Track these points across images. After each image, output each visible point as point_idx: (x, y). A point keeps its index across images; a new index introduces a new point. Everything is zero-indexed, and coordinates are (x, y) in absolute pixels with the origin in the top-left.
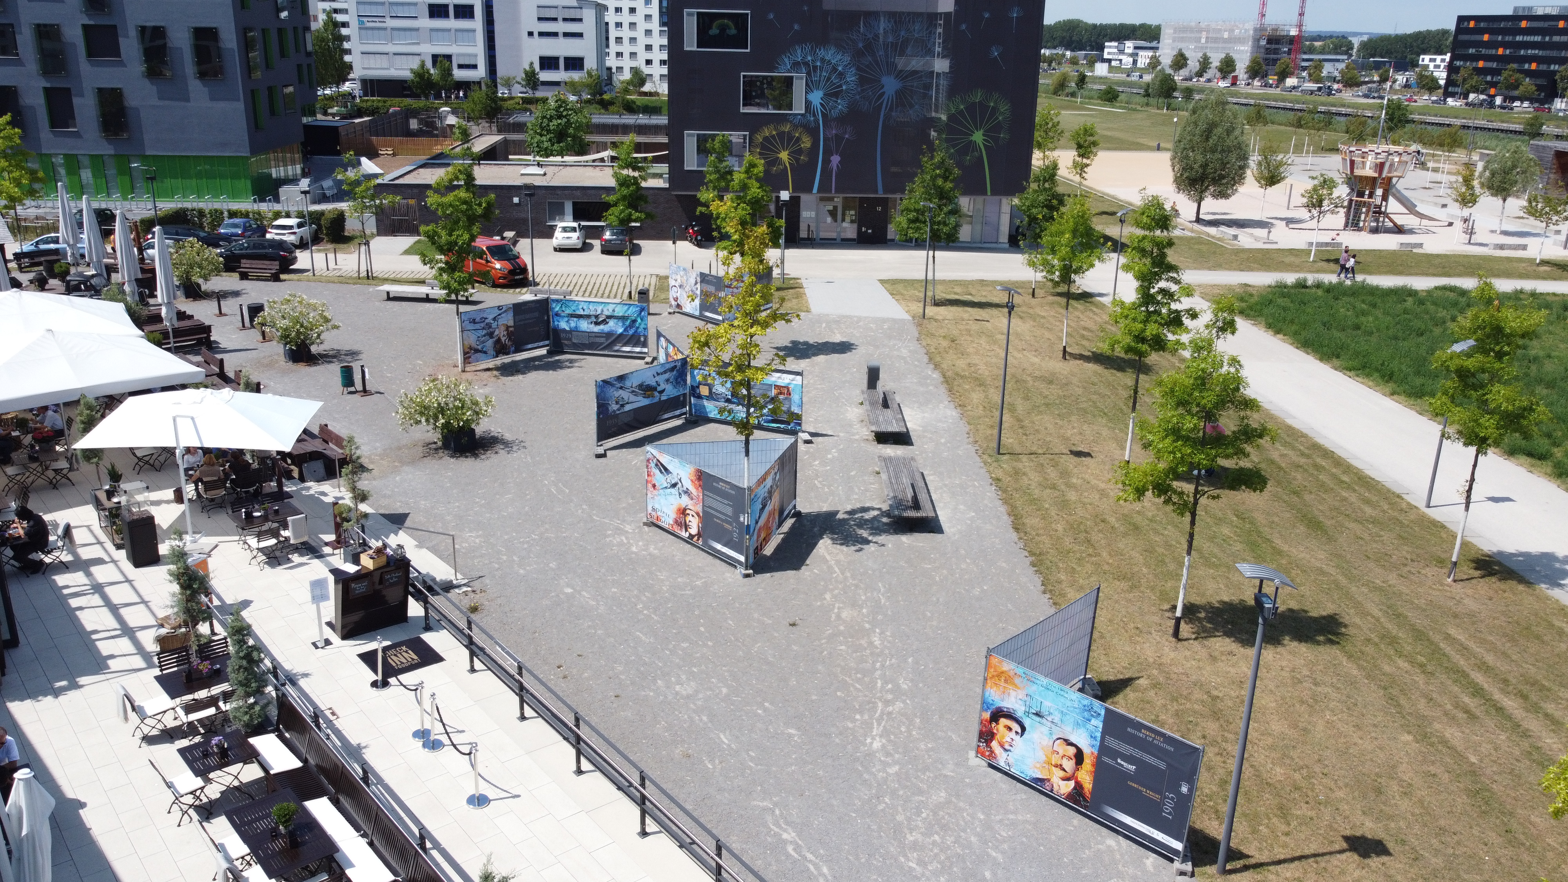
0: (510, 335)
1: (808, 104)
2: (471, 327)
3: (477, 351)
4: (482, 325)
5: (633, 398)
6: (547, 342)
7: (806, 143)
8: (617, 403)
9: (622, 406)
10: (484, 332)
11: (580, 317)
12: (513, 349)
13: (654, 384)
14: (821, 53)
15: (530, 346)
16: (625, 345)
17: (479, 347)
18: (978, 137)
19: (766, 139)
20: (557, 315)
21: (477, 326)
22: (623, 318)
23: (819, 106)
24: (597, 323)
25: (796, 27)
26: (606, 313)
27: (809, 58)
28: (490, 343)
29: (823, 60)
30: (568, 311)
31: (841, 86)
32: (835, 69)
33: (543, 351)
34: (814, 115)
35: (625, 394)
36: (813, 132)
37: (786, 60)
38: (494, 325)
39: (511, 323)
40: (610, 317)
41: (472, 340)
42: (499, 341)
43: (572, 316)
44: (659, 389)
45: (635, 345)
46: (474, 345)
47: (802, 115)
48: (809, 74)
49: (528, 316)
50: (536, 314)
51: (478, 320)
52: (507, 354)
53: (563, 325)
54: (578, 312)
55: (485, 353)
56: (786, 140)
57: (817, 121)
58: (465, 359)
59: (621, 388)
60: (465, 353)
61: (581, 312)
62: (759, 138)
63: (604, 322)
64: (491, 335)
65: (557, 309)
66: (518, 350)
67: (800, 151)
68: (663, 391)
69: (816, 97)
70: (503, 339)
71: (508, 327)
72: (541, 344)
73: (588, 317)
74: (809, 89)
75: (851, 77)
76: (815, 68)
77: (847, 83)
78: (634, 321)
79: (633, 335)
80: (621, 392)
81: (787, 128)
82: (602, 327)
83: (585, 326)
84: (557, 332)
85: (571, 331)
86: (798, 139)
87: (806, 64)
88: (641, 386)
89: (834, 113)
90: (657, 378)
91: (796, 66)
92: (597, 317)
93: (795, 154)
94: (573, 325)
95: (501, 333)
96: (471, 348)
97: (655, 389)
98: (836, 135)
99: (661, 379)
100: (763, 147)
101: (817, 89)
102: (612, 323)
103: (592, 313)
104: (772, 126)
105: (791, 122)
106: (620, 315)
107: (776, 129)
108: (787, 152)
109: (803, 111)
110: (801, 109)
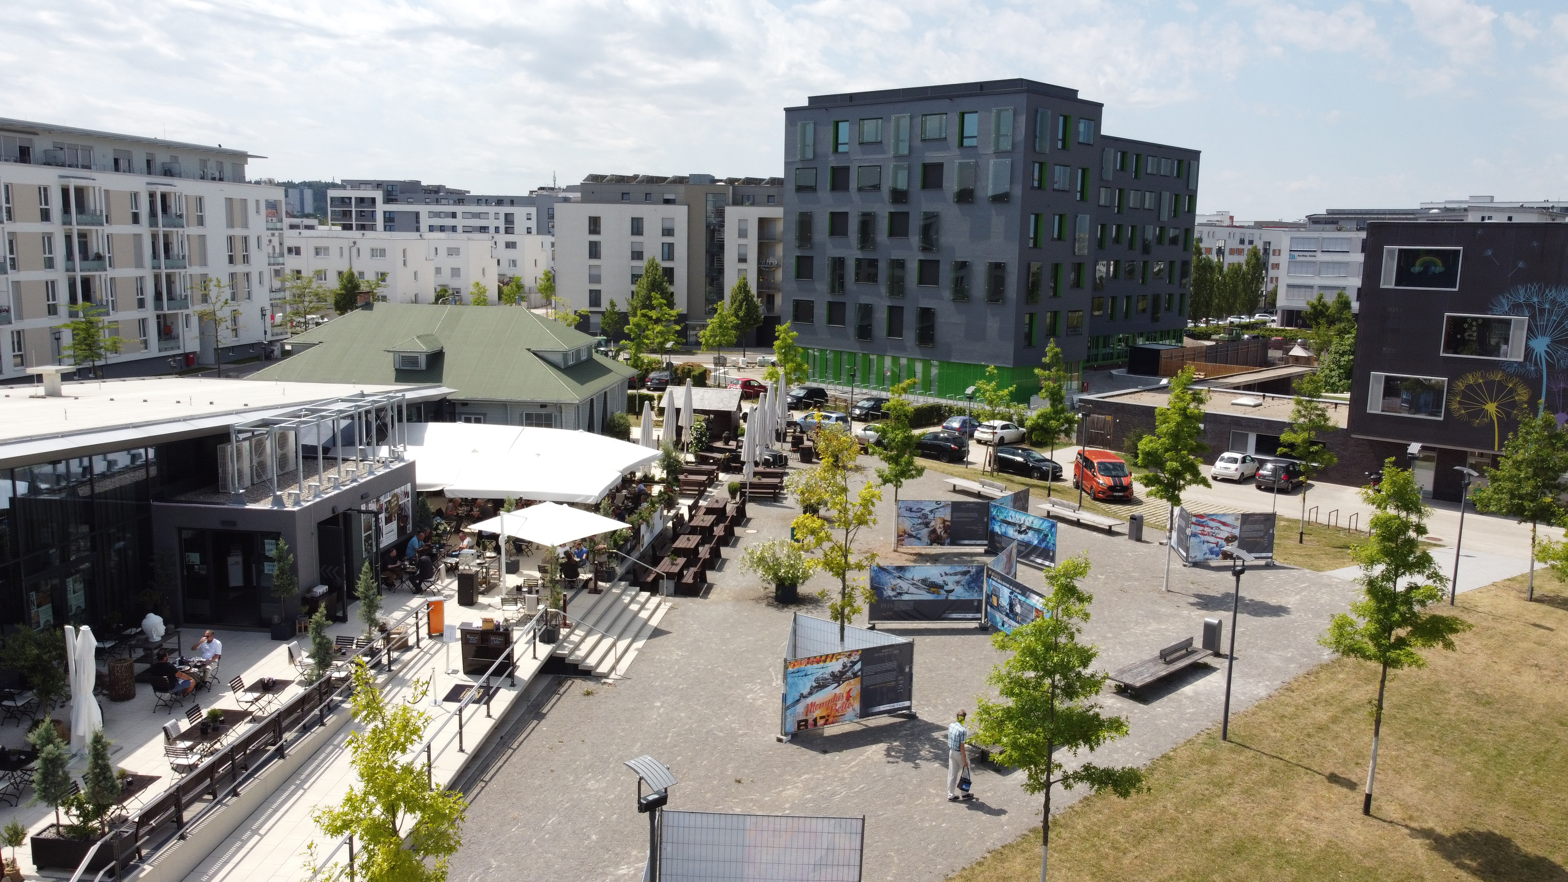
0: (946, 528)
1: (1529, 351)
2: (908, 514)
3: (910, 536)
4: (919, 514)
5: (913, 589)
6: (985, 542)
7: (1523, 395)
8: (893, 590)
9: (900, 594)
10: (920, 521)
11: (1009, 523)
12: (948, 541)
13: (941, 583)
14: (1552, 294)
16: (1038, 556)
17: (914, 533)
19: (1469, 387)
20: (994, 518)
21: (913, 515)
22: (1038, 531)
23: (1543, 354)
24: (1020, 532)
25: (1521, 264)
26: (1027, 524)
27: (1535, 300)
28: (925, 532)
29: (1553, 302)
30: (1001, 517)
33: (981, 550)
34: (1536, 364)
35: (904, 585)
36: (1534, 385)
37: (1504, 301)
38: (931, 516)
39: (948, 518)
40: (1029, 528)
41: (907, 525)
42: (934, 531)
44: (946, 588)
45: (1045, 559)
46: (908, 530)
47: (1520, 363)
48: (1532, 317)
49: (966, 515)
50: (976, 515)
51: (914, 509)
52: (943, 544)
53: (997, 529)
55: (919, 539)
56: (1497, 390)
57: (1539, 372)
58: (898, 541)
59: (900, 577)
60: (899, 536)
61: (1009, 519)
62: (1461, 385)
63: (1025, 532)
64: (927, 525)
65: (994, 513)
66: (953, 543)
67: (1513, 405)
68: (952, 591)
69: (1541, 345)
70: (939, 531)
71: (944, 521)
72: (979, 542)
73: (1014, 524)
74: (1531, 333)
76: (1542, 311)
78: (1046, 536)
79: (1044, 549)
80: (899, 581)
81: (1498, 377)
82: (1023, 536)
83: (1011, 532)
84: (993, 534)
85: (1001, 536)
86: (1512, 391)
87: (1530, 306)
88: (924, 581)
89: (1563, 365)
90: (945, 578)
91: (1516, 308)
92: (1020, 526)
93: (1507, 406)
94: (1003, 530)
95: (937, 524)
96: (905, 532)
97: (942, 587)
98: (1564, 389)
99: (951, 580)
100: (1464, 395)
101: (1543, 334)
102: (1030, 534)
103: (1017, 522)
104: (1479, 374)
105: (1504, 371)
106: (1037, 527)
107: (1482, 377)
108: (1496, 404)
109: (1521, 359)
110: (1519, 357)
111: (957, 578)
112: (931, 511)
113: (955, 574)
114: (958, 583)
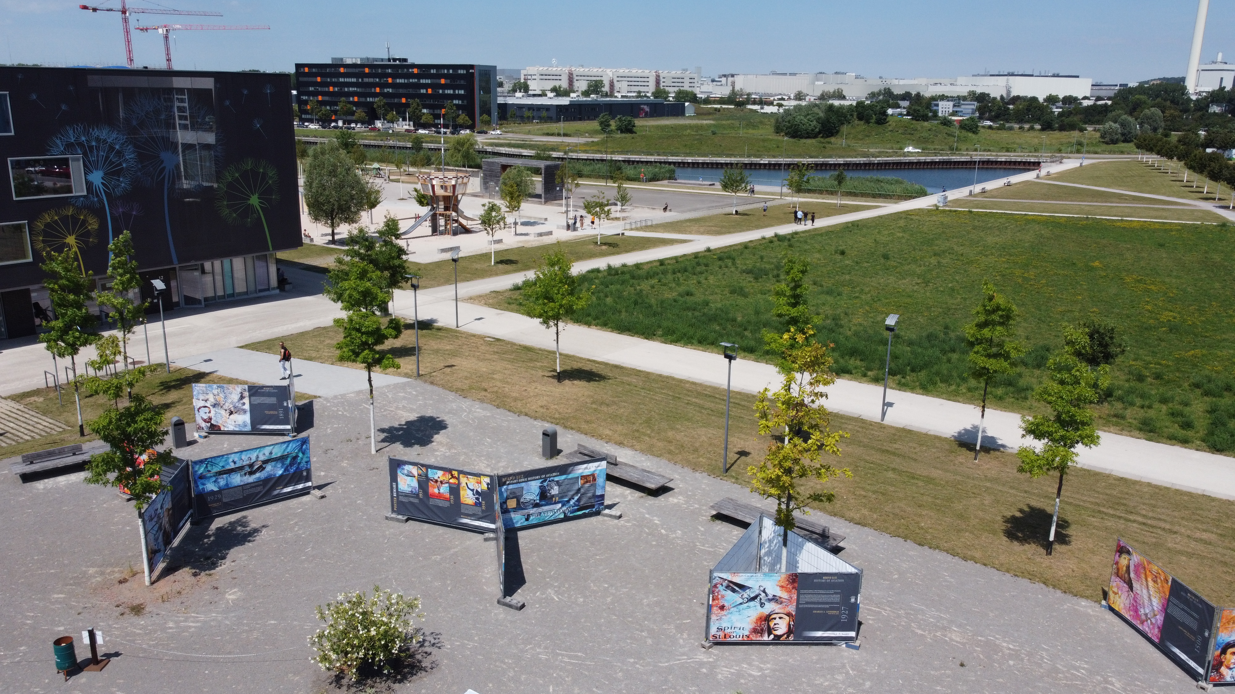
0: (170, 519)
1: (89, 185)
6: (190, 512)
7: (93, 224)
11: (230, 471)
12: (172, 534)
14: (96, 133)
15: (181, 524)
16: (286, 486)
18: (254, 200)
19: (47, 225)
20: (202, 477)
22: (282, 459)
23: (101, 186)
24: (251, 473)
25: (64, 107)
26: (262, 458)
27: (83, 139)
28: (161, 537)
29: (98, 140)
30: (215, 469)
31: (120, 164)
32: (112, 148)
34: (97, 196)
36: (99, 213)
37: (58, 142)
39: (170, 505)
40: (266, 462)
42: (165, 531)
43: (220, 473)
45: (297, 483)
47: (84, 196)
48: (85, 154)
49: (178, 490)
52: (170, 542)
53: (211, 486)
54: (228, 467)
56: (73, 224)
57: (101, 201)
61: (232, 466)
62: (40, 225)
63: (261, 468)
65: (201, 471)
67: (88, 234)
69: (97, 177)
70: (167, 527)
71: (169, 511)
72: (187, 516)
73: (241, 468)
74: (88, 170)
75: (130, 155)
76: (91, 148)
77: (126, 161)
78: (297, 456)
79: (295, 472)
81: (70, 212)
82: (258, 475)
83: (237, 480)
84: (202, 497)
85: (221, 490)
86: (84, 222)
87: (81, 145)
89: (118, 192)
91: (70, 147)
92: (251, 466)
93: (82, 237)
94: (222, 482)
95: (166, 521)
98: (123, 212)
100: (46, 234)
101: (97, 169)
102: (269, 468)
103: (245, 463)
104: (53, 212)
105: (73, 205)
106: (279, 455)
107: (56, 215)
108: (74, 237)
109: (85, 193)
110: (83, 191)
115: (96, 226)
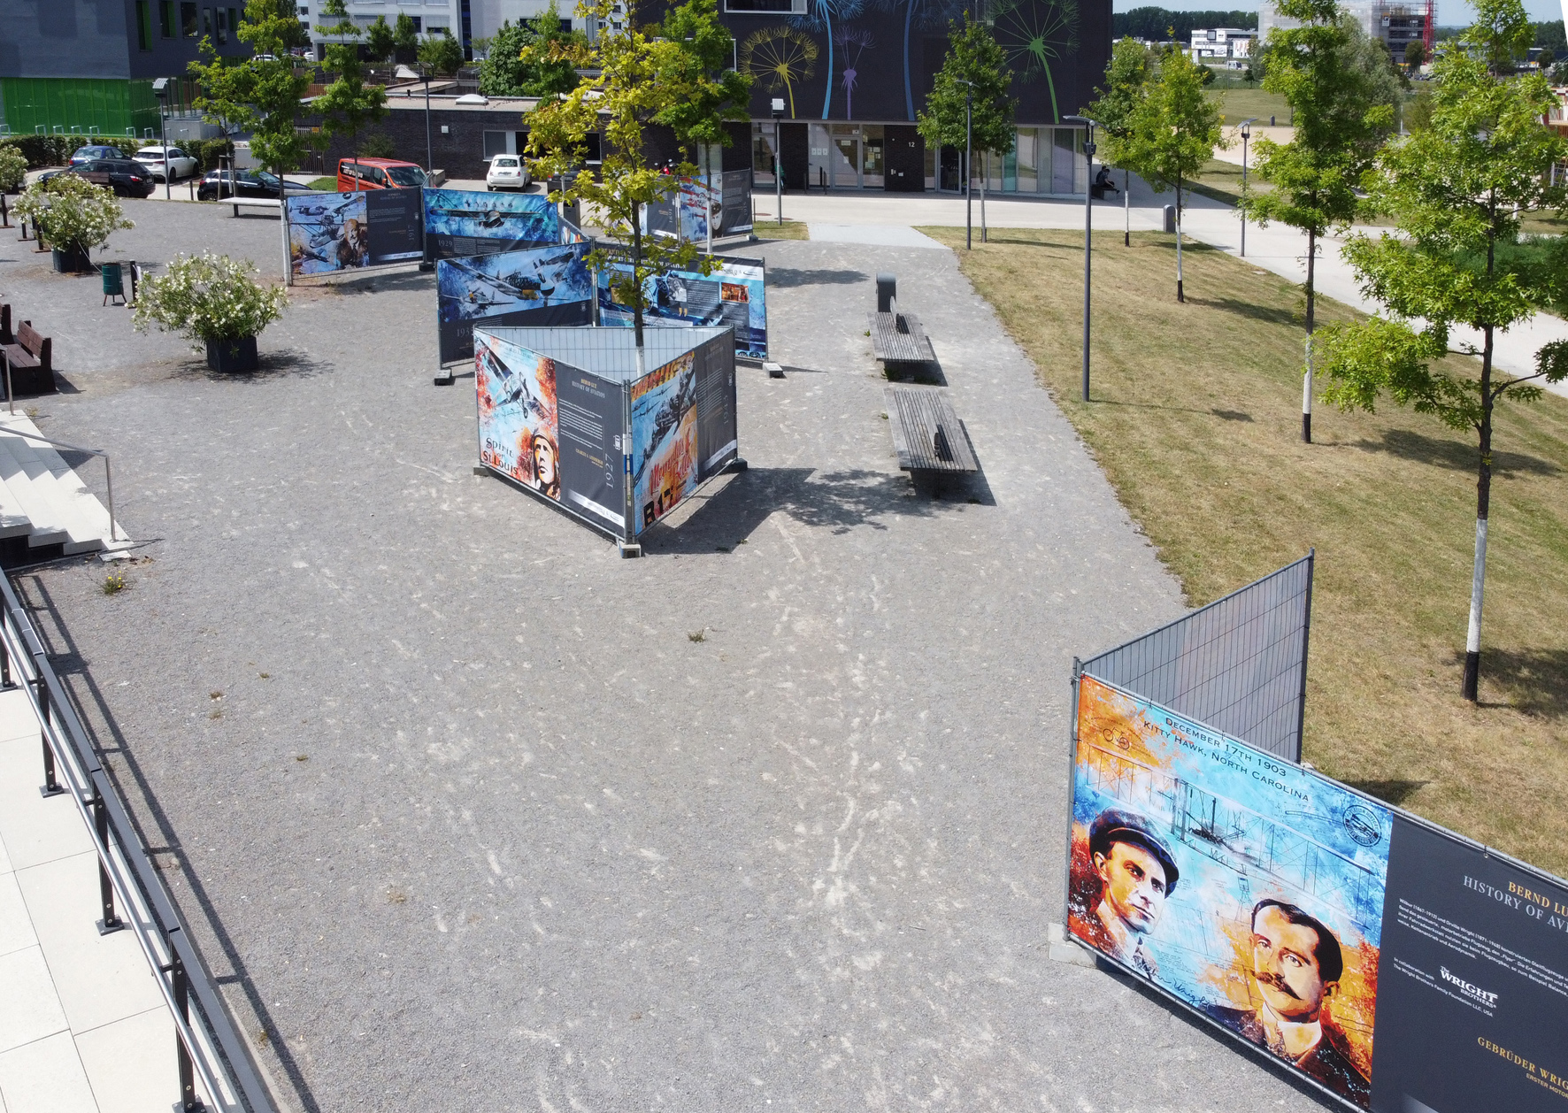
0: (361, 237)
1: (811, 2)
2: (302, 219)
3: (311, 256)
4: (320, 218)
5: (500, 297)
6: (419, 254)
7: (811, 53)
8: (473, 301)
9: (483, 307)
10: (323, 229)
11: (464, 214)
12: (366, 258)
13: (536, 278)
15: (393, 257)
17: (315, 251)
18: (1037, 46)
19: (758, 47)
20: (433, 212)
21: (312, 219)
22: (524, 217)
23: (825, 5)
24: (488, 225)
26: (500, 208)
28: (331, 246)
30: (447, 207)
33: (415, 267)
34: (820, 17)
35: (487, 289)
36: (819, 39)
38: (338, 220)
39: (363, 219)
40: (505, 215)
41: (303, 238)
42: (344, 244)
43: (453, 213)
44: (544, 287)
46: (306, 246)
47: (803, 16)
49: (388, 212)
50: (402, 210)
51: (312, 210)
52: (359, 265)
53: (441, 227)
54: (461, 208)
55: (324, 260)
56: (788, 49)
57: (823, 24)
58: (293, 267)
59: (480, 277)
60: (294, 258)
61: (465, 208)
62: (750, 46)
63: (498, 223)
64: (333, 234)
65: (433, 203)
66: (375, 261)
67: (803, 64)
68: (551, 291)
70: (351, 242)
71: (358, 225)
72: (410, 255)
73: (475, 214)
78: (539, 221)
79: (537, 242)
81: (785, 34)
82: (494, 230)
83: (470, 228)
84: (434, 237)
85: (451, 237)
86: (801, 48)
88: (513, 278)
89: (845, 15)
90: (541, 270)
92: (487, 214)
93: (798, 67)
94: (454, 227)
95: (347, 232)
96: (301, 251)
97: (537, 286)
98: (849, 42)
99: (547, 271)
100: (755, 58)
102: (508, 224)
103: (480, 209)
104: (765, 32)
105: (790, 26)
106: (520, 211)
107: (770, 35)
108: (787, 65)
109: (805, 12)
110: (803, 9)
111: (557, 267)
112: (338, 211)
113: (554, 261)
114: (558, 275)
115: (814, 56)
